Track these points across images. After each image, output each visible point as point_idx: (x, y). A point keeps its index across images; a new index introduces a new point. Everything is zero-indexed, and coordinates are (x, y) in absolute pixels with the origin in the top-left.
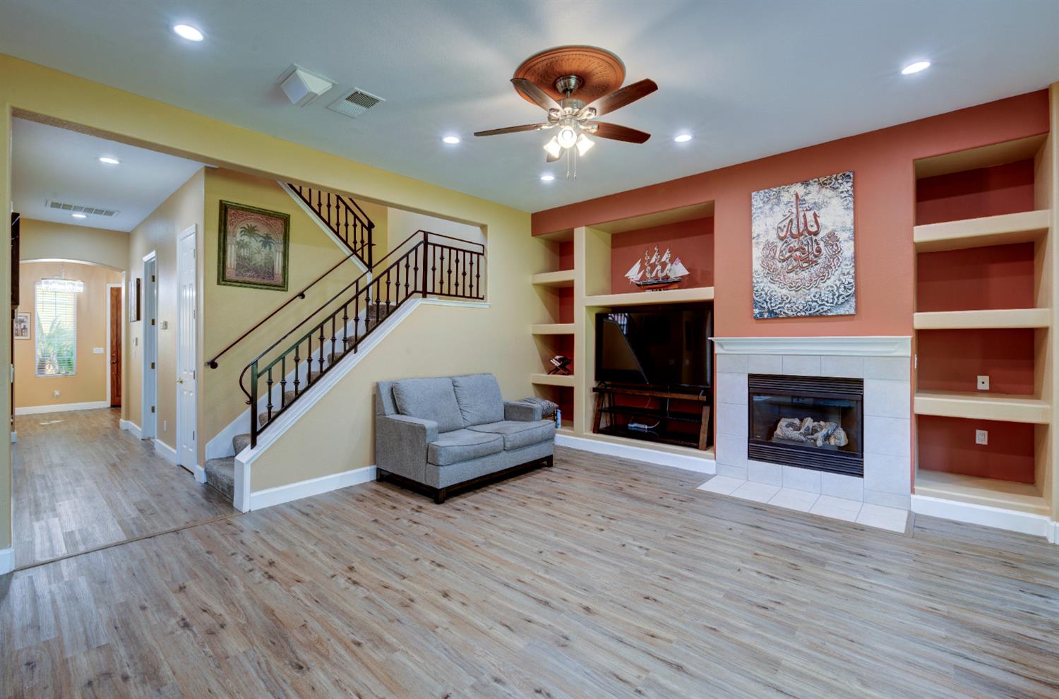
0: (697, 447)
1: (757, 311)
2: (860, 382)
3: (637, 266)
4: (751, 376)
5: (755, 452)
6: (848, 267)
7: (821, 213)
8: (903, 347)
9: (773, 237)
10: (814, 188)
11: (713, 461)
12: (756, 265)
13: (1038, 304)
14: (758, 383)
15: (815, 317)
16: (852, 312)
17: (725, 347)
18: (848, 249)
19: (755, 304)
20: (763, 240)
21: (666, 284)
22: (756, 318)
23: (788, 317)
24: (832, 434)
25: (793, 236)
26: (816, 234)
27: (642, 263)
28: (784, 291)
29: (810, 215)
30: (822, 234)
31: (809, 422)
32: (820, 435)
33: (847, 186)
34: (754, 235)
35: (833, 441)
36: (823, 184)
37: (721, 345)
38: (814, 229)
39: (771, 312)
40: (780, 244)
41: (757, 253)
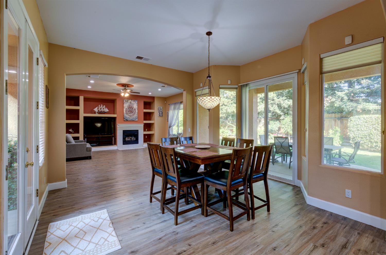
0: (113, 145)
1: (124, 119)
2: (138, 130)
3: (97, 108)
4: (123, 131)
5: (124, 144)
6: (137, 114)
7: (134, 105)
8: (142, 125)
9: (127, 108)
10: (133, 101)
11: (117, 147)
12: (124, 112)
13: (152, 120)
14: (124, 132)
15: (133, 121)
16: (137, 120)
17: (120, 126)
18: (137, 111)
19: (124, 118)
20: (125, 108)
21: (104, 113)
22: (124, 121)
23: (129, 121)
24: (133, 138)
25: (130, 108)
26: (133, 108)
27: (98, 107)
28: (129, 117)
29: (132, 105)
30: (134, 108)
31: (130, 137)
32: (132, 139)
33: (137, 102)
34: (124, 106)
35: (134, 140)
36: (134, 101)
37: (119, 125)
38: (133, 107)
39: (127, 120)
40: (128, 109)
41: (124, 110)
